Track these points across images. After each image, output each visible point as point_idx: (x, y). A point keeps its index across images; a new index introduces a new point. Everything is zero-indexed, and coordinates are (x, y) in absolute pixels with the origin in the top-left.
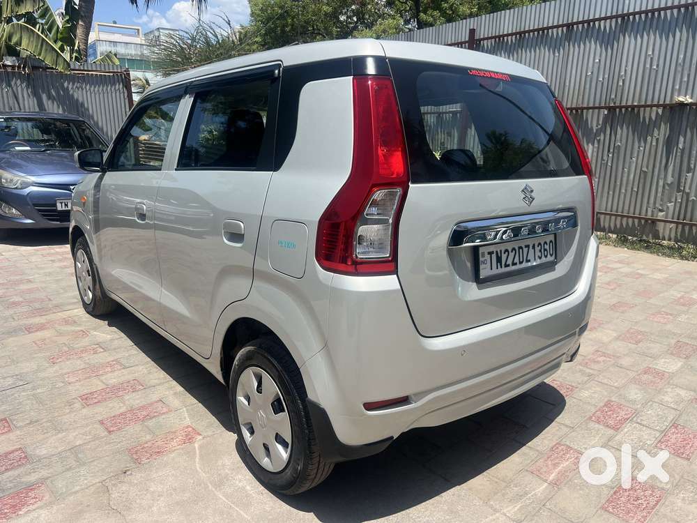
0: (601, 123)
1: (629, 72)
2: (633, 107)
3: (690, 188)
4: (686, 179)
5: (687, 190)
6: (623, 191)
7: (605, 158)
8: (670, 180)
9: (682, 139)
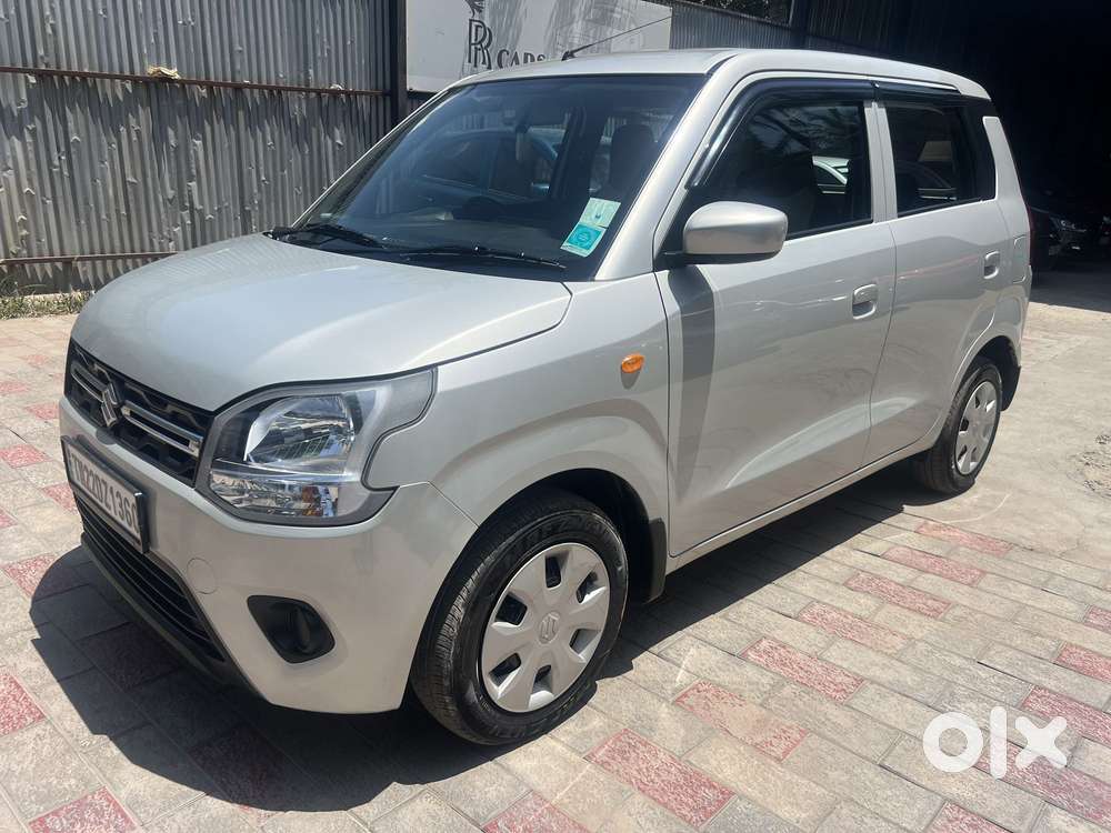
0: (24, 97)
1: (58, 11)
2: (84, 76)
3: (202, 203)
4: (190, 191)
5: (198, 206)
6: (104, 217)
7: (56, 162)
8: (171, 193)
9: (171, 132)
